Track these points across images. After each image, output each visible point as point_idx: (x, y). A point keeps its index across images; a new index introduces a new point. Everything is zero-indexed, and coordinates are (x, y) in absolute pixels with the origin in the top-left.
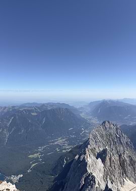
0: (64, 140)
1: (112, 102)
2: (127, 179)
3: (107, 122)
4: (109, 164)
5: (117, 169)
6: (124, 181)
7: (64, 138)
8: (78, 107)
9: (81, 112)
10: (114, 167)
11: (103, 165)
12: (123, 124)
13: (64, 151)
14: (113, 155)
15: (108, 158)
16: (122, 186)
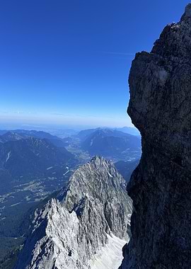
0: (38, 184)
1: (109, 131)
2: (112, 234)
3: (97, 158)
4: (87, 217)
5: (98, 223)
6: (107, 238)
7: (38, 182)
8: (63, 137)
9: (67, 144)
10: (95, 221)
11: (77, 220)
12: (120, 160)
13: (37, 200)
14: (96, 204)
15: (86, 211)
16: (103, 246)
